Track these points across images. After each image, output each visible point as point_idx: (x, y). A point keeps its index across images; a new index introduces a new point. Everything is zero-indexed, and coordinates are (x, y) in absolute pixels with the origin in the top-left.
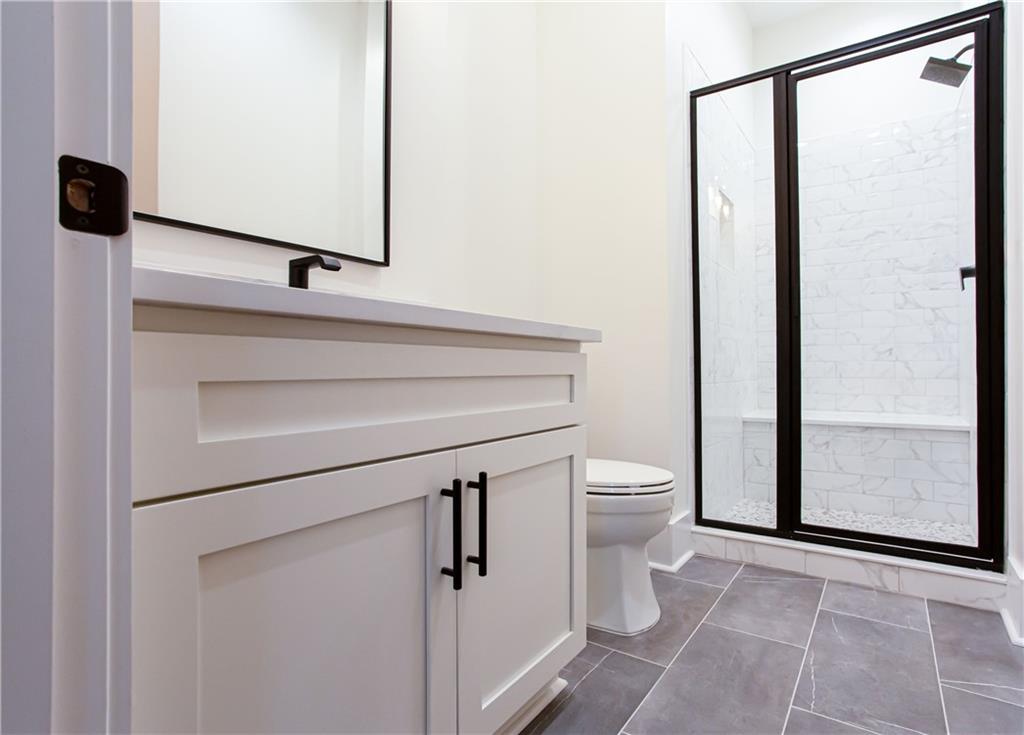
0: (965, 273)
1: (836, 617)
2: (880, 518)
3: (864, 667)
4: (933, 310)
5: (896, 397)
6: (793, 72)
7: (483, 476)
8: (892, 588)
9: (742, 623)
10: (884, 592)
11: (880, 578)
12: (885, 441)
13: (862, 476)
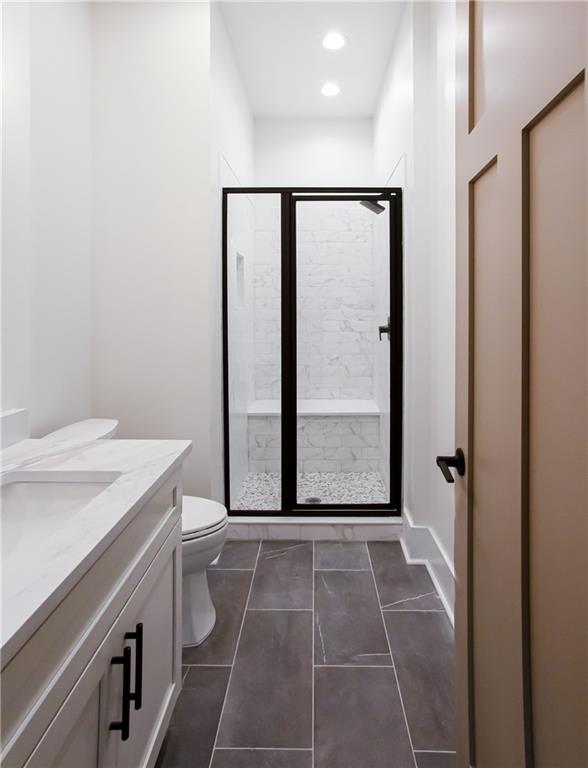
0: (382, 330)
1: (324, 573)
2: (334, 475)
3: (344, 613)
4: (361, 333)
5: (340, 389)
6: (294, 194)
7: (140, 627)
8: (350, 538)
9: (272, 603)
10: (346, 543)
11: (343, 535)
12: (337, 423)
13: (323, 448)
